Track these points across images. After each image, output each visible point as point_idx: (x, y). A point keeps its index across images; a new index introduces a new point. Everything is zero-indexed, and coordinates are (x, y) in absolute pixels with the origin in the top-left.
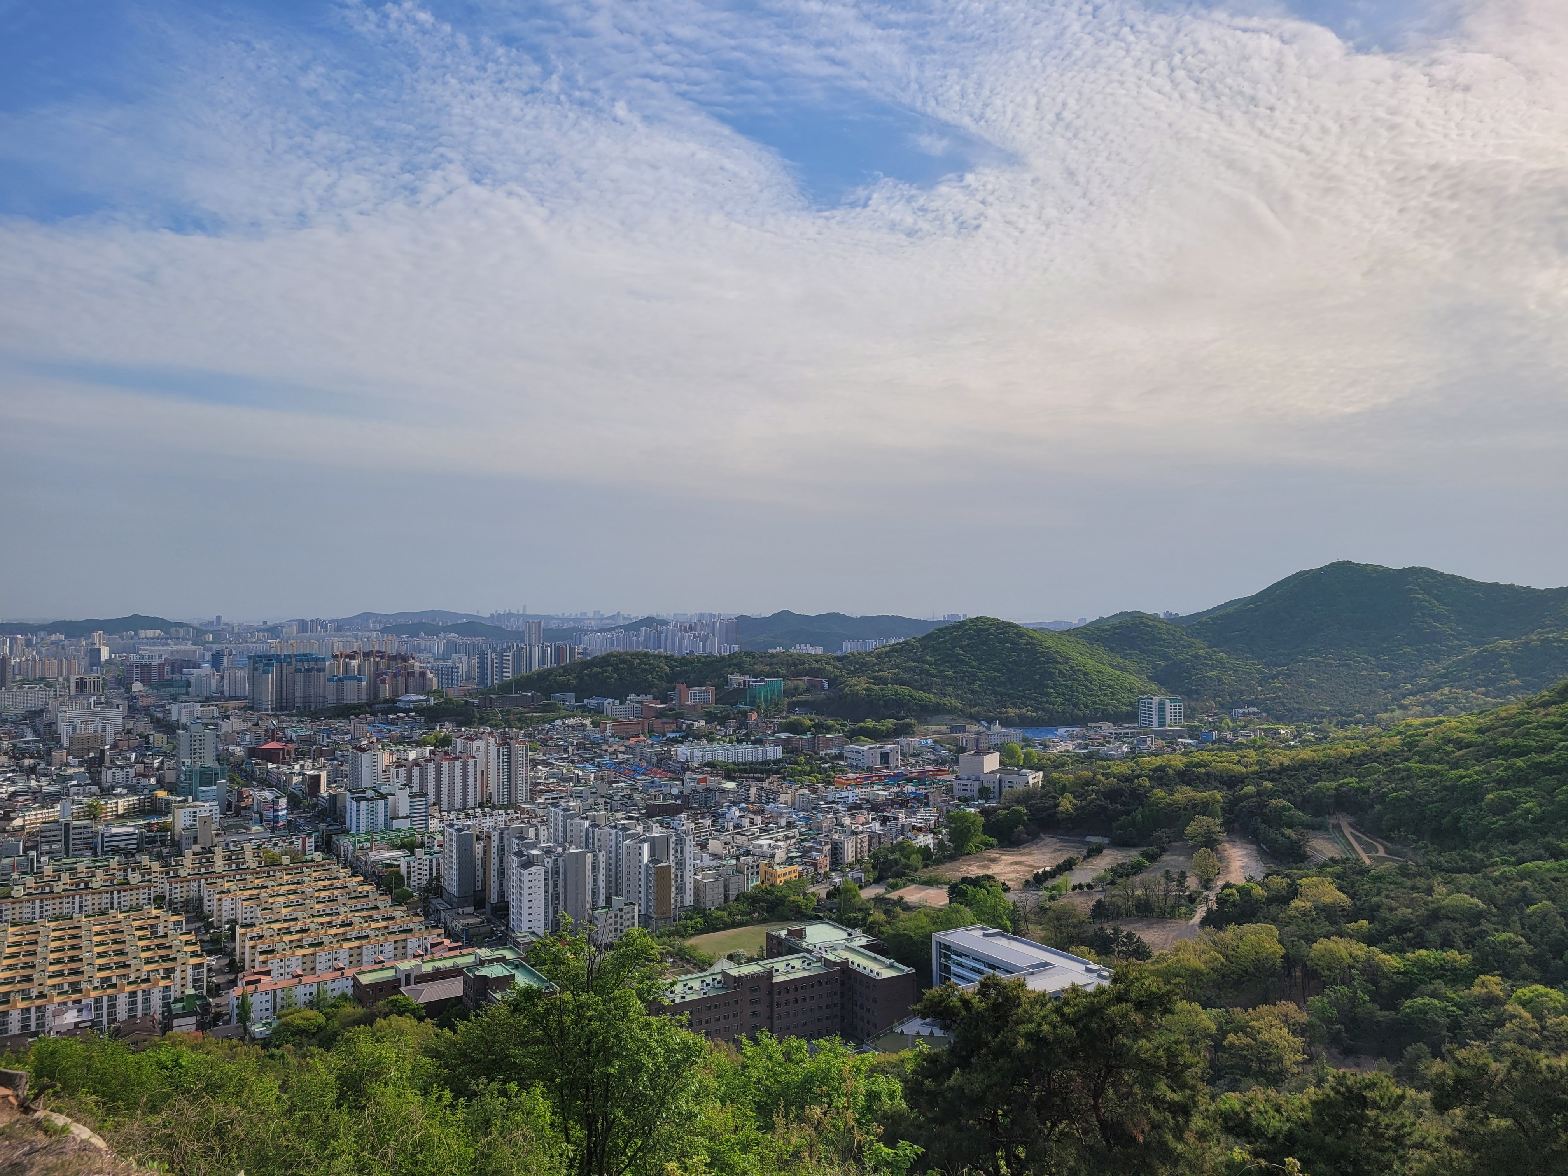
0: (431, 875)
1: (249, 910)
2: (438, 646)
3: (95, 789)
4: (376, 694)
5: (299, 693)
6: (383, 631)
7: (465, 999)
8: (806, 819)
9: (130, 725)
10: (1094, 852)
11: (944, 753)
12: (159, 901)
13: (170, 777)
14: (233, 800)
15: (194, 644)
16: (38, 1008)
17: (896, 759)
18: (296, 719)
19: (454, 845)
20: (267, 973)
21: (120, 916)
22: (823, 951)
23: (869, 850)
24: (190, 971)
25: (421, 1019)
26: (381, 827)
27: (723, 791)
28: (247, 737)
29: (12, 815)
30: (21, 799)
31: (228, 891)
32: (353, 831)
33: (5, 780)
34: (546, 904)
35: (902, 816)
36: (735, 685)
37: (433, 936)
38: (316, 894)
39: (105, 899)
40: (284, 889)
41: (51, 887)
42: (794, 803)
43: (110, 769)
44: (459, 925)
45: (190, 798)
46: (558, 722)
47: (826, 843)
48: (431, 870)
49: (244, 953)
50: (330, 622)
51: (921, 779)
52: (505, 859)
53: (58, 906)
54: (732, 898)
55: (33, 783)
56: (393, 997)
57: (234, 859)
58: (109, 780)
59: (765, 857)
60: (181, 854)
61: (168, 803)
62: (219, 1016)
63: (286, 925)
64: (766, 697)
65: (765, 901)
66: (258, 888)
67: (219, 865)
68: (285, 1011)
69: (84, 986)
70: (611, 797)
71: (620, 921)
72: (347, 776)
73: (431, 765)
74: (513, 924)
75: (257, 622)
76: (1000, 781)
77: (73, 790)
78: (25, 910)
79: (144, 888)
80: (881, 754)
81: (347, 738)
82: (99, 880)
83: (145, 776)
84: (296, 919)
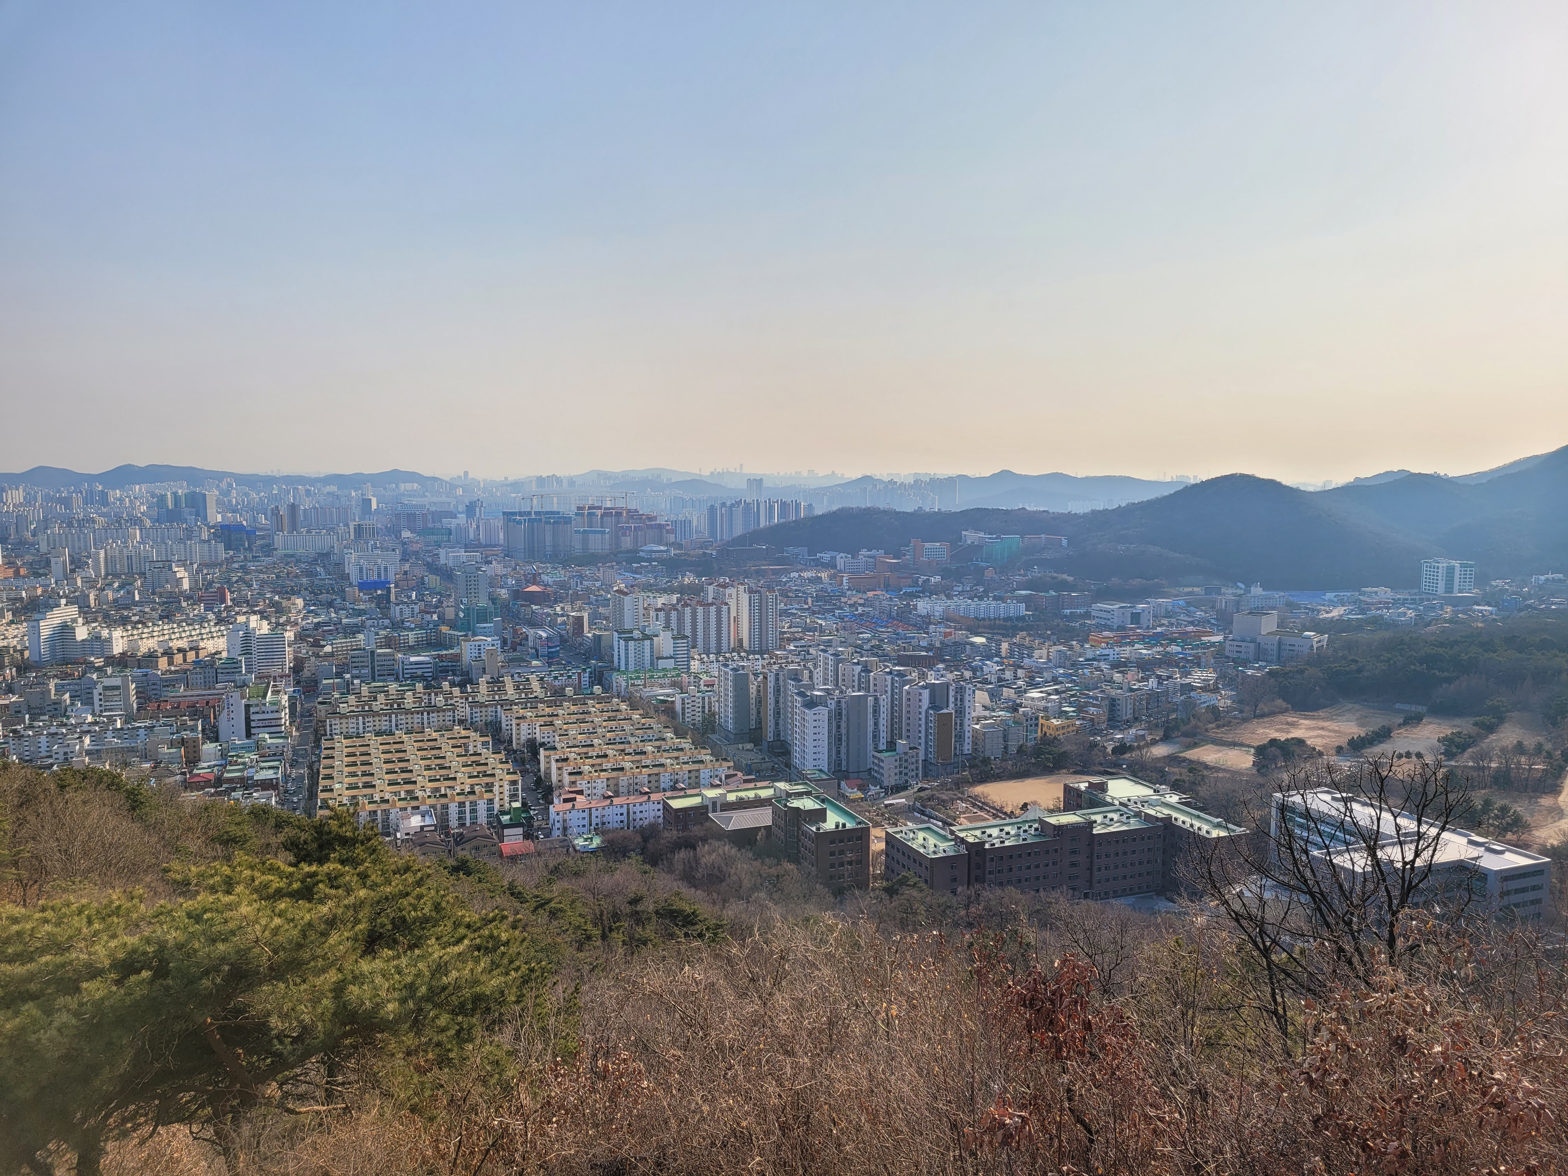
0: (705, 712)
2: (665, 502)
3: (387, 622)
4: (619, 545)
5: (549, 542)
6: (614, 487)
7: (776, 829)
8: (1068, 675)
9: (407, 567)
10: (1412, 720)
11: (1199, 614)
12: (464, 722)
13: (449, 614)
14: (509, 637)
15: (448, 496)
16: (383, 811)
19: (730, 684)
20: (580, 792)
21: (434, 735)
22: (1138, 805)
23: (1149, 709)
24: (507, 787)
26: (649, 665)
27: (973, 645)
29: (322, 643)
30: (326, 629)
31: (524, 717)
33: (310, 612)
34: (829, 747)
35: (1176, 675)
36: (970, 542)
38: (604, 724)
39: (417, 719)
40: (574, 717)
41: (370, 706)
42: (1051, 659)
43: (398, 605)
44: (745, 759)
47: (1102, 699)
48: (703, 707)
49: (551, 775)
50: (564, 478)
51: (1184, 640)
52: (782, 699)
53: (377, 723)
54: (1014, 751)
55: (334, 616)
56: (706, 823)
57: (522, 686)
58: (398, 614)
59: (1039, 710)
60: (474, 682)
61: (452, 637)
62: (542, 829)
65: (1049, 752)
66: (549, 716)
67: (510, 694)
69: (419, 794)
70: (861, 647)
71: (905, 763)
72: (606, 618)
73: (687, 610)
74: (797, 761)
75: (499, 477)
76: (1281, 644)
77: (369, 622)
78: (351, 725)
79: (449, 710)
80: (1132, 613)
81: (598, 584)
82: (409, 700)
83: (428, 613)
84: (592, 745)
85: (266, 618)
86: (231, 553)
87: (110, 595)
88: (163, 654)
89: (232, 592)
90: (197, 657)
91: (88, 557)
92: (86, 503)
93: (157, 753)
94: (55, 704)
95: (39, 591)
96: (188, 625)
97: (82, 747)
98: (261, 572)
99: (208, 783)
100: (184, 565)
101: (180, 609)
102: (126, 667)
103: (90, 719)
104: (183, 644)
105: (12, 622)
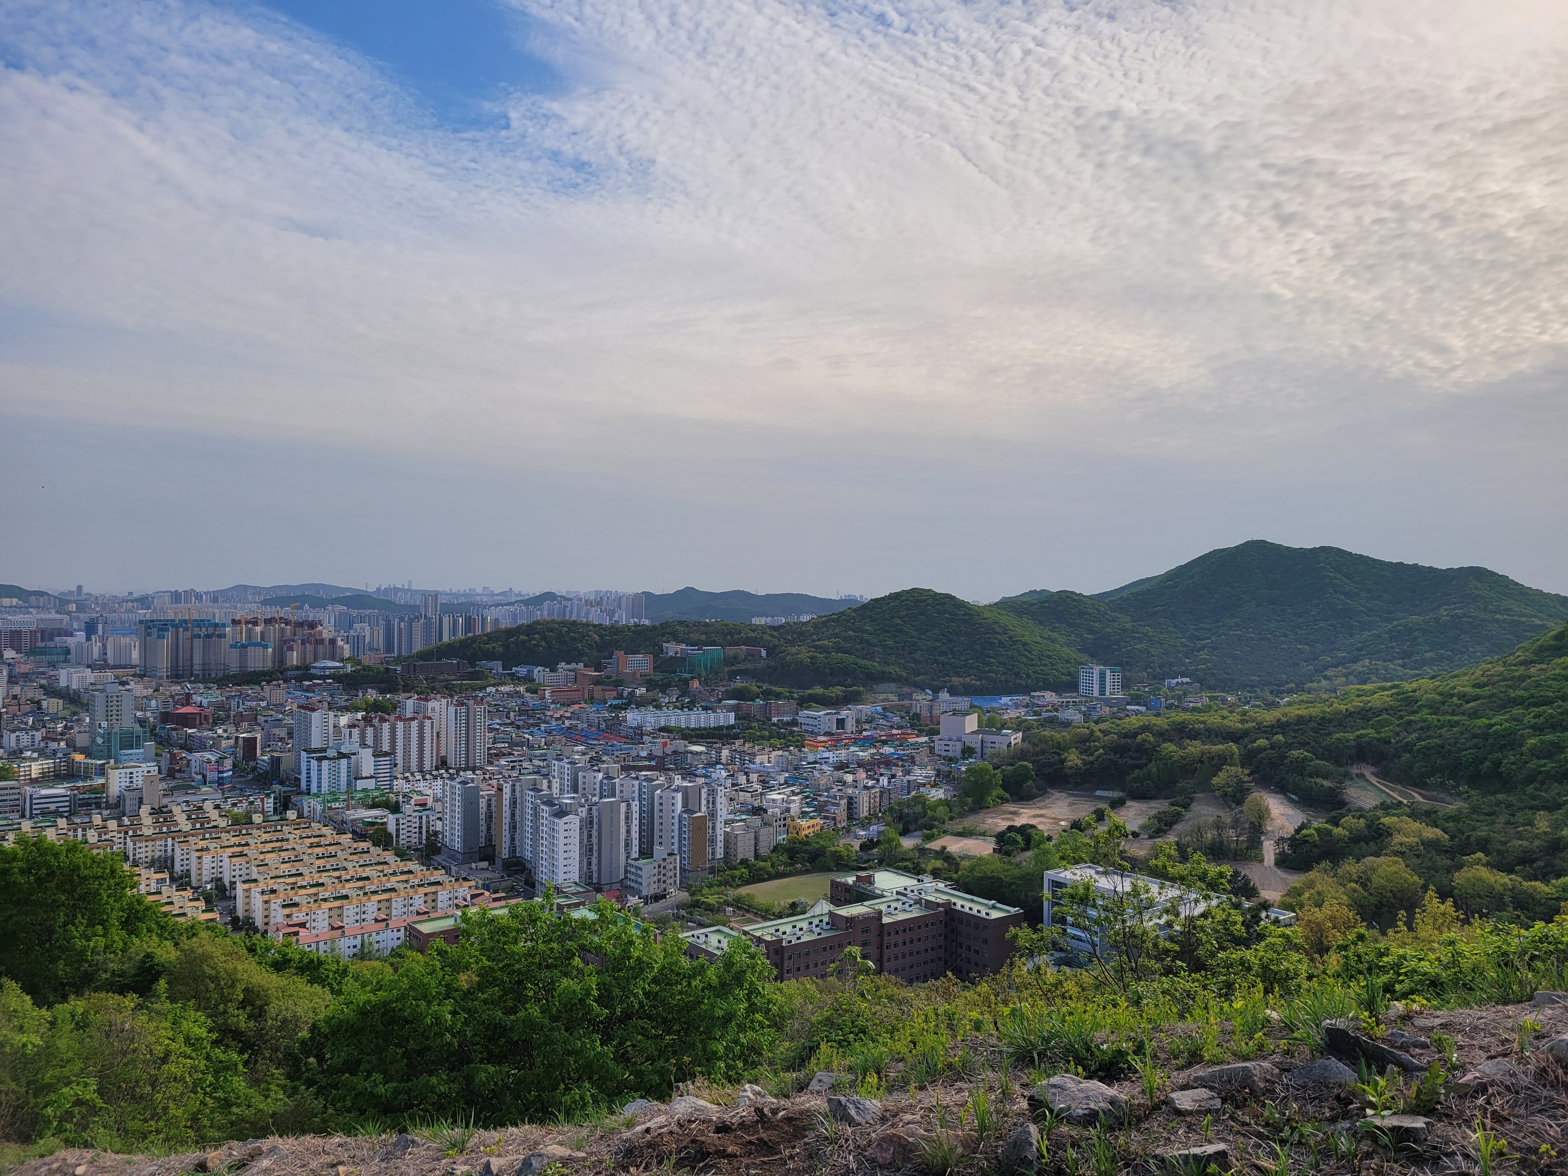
0: (420, 832)
1: (238, 867)
2: (329, 617)
5: (197, 659)
6: (268, 601)
8: (794, 778)
10: (1117, 804)
11: (896, 719)
13: (82, 740)
15: (59, 613)
18: (200, 686)
19: (458, 798)
20: (303, 925)
23: (883, 805)
26: (345, 787)
27: (693, 754)
28: (153, 703)
31: (207, 849)
32: (315, 791)
34: (581, 855)
35: (899, 774)
36: (672, 654)
37: (468, 889)
38: (309, 850)
40: (268, 846)
44: (478, 879)
45: (113, 761)
46: (490, 690)
50: (204, 593)
52: (517, 813)
54: (764, 850)
58: (14, 744)
61: (91, 767)
63: (292, 880)
64: (705, 665)
65: (801, 852)
67: (182, 825)
71: (663, 871)
73: (386, 726)
74: (543, 876)
75: (120, 593)
76: (982, 741)
80: (837, 720)
81: (264, 704)
83: (52, 740)
84: (300, 875)
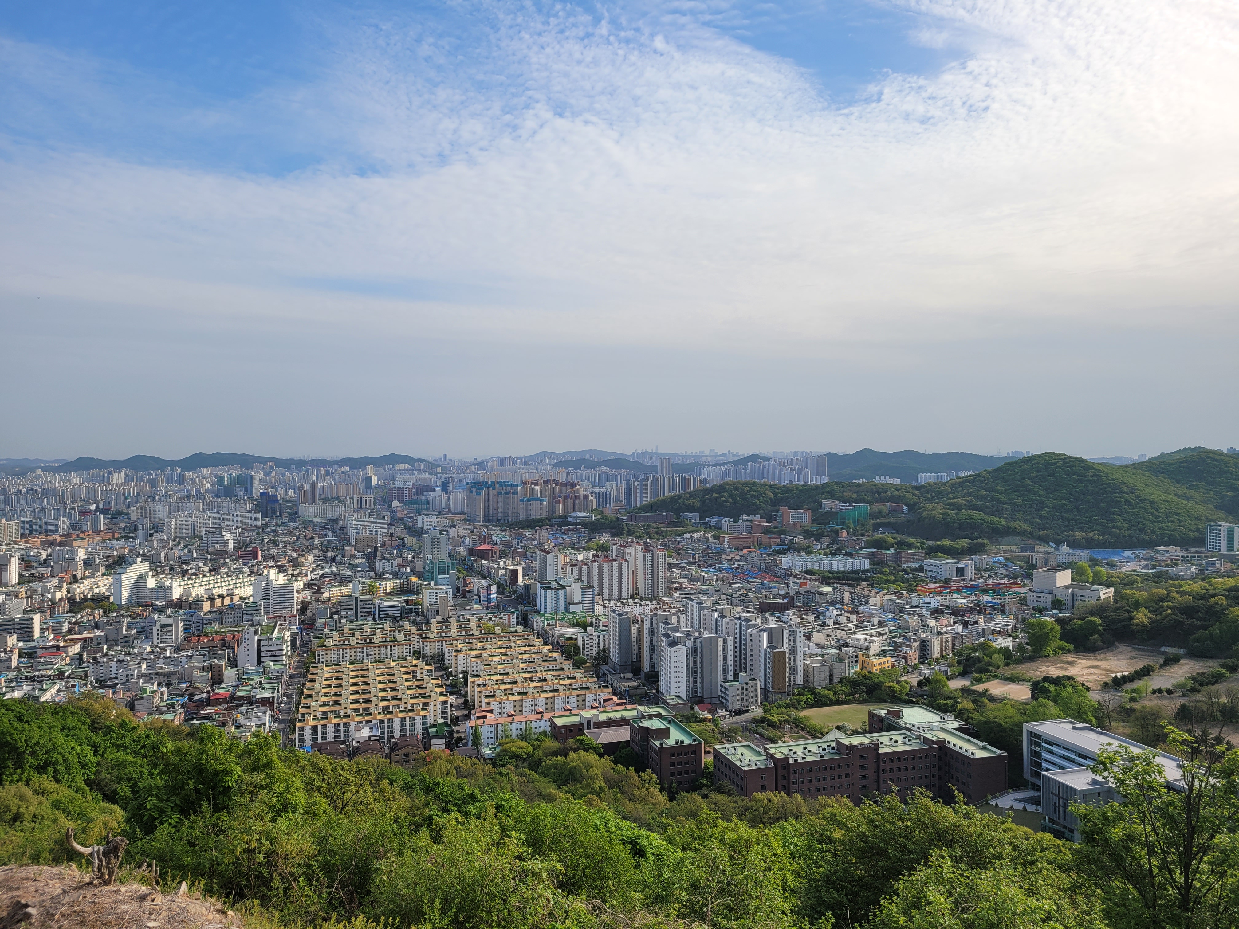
0: (599, 647)
1: (475, 665)
2: (594, 477)
3: (372, 574)
4: (553, 511)
5: (500, 510)
6: (556, 465)
7: (632, 743)
8: (894, 619)
9: (392, 530)
10: (1171, 661)
11: (1015, 569)
12: (417, 654)
13: (419, 567)
14: (461, 586)
15: (430, 474)
16: (345, 724)
17: (970, 573)
18: (499, 528)
19: (616, 626)
20: (491, 711)
21: (393, 664)
22: (921, 730)
23: (953, 648)
24: (439, 706)
25: (601, 756)
26: (562, 610)
27: (822, 594)
28: (467, 541)
29: (323, 590)
30: (327, 579)
31: (461, 650)
32: (543, 612)
33: (318, 566)
34: (688, 675)
35: (981, 621)
36: (828, 509)
37: (605, 694)
38: (520, 657)
39: (382, 651)
40: (499, 651)
41: (349, 641)
42: (882, 606)
43: (381, 560)
44: (622, 686)
45: (432, 583)
46: (687, 535)
47: (915, 641)
48: (599, 644)
49: (473, 696)
50: (519, 458)
51: (996, 590)
52: (655, 639)
53: (353, 654)
54: (836, 681)
55: (334, 569)
56: (580, 737)
57: (463, 627)
58: (381, 568)
59: (862, 649)
60: (428, 622)
61: (419, 586)
62: (459, 739)
63: (501, 677)
64: (854, 519)
65: (863, 685)
66: (480, 649)
67: (454, 631)
68: (504, 741)
69: (372, 711)
70: (731, 595)
71: (745, 693)
72: (536, 571)
73: (596, 565)
74: (662, 688)
75: (470, 459)
76: (1073, 595)
77: (359, 574)
78: (333, 656)
79: (407, 644)
80: (957, 568)
81: (534, 543)
82: (378, 638)
83: (403, 566)
84: (507, 674)
85: (285, 571)
86: (267, 519)
87: (176, 552)
88: (209, 599)
89: (262, 551)
90: (232, 601)
91: (164, 524)
92: (167, 482)
93: (192, 676)
94: (126, 637)
95: (127, 551)
96: (228, 576)
97: (140, 671)
98: (286, 535)
99: (224, 700)
100: (230, 531)
101: (224, 564)
102: (180, 608)
103: (149, 649)
104: (223, 591)
105: (104, 574)
